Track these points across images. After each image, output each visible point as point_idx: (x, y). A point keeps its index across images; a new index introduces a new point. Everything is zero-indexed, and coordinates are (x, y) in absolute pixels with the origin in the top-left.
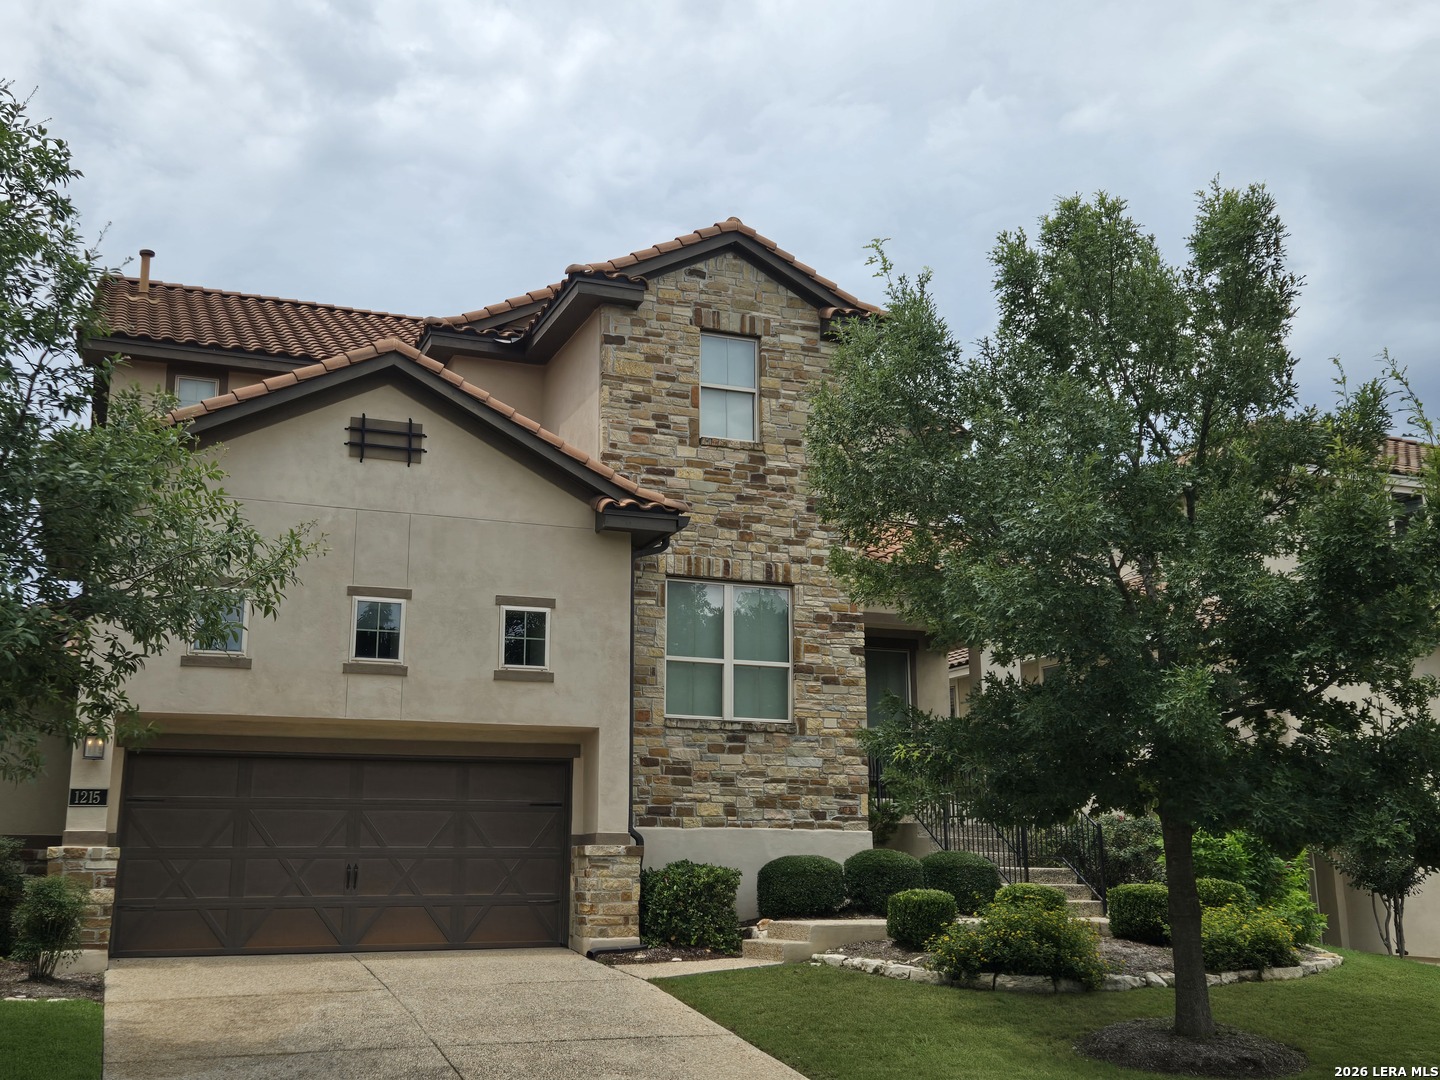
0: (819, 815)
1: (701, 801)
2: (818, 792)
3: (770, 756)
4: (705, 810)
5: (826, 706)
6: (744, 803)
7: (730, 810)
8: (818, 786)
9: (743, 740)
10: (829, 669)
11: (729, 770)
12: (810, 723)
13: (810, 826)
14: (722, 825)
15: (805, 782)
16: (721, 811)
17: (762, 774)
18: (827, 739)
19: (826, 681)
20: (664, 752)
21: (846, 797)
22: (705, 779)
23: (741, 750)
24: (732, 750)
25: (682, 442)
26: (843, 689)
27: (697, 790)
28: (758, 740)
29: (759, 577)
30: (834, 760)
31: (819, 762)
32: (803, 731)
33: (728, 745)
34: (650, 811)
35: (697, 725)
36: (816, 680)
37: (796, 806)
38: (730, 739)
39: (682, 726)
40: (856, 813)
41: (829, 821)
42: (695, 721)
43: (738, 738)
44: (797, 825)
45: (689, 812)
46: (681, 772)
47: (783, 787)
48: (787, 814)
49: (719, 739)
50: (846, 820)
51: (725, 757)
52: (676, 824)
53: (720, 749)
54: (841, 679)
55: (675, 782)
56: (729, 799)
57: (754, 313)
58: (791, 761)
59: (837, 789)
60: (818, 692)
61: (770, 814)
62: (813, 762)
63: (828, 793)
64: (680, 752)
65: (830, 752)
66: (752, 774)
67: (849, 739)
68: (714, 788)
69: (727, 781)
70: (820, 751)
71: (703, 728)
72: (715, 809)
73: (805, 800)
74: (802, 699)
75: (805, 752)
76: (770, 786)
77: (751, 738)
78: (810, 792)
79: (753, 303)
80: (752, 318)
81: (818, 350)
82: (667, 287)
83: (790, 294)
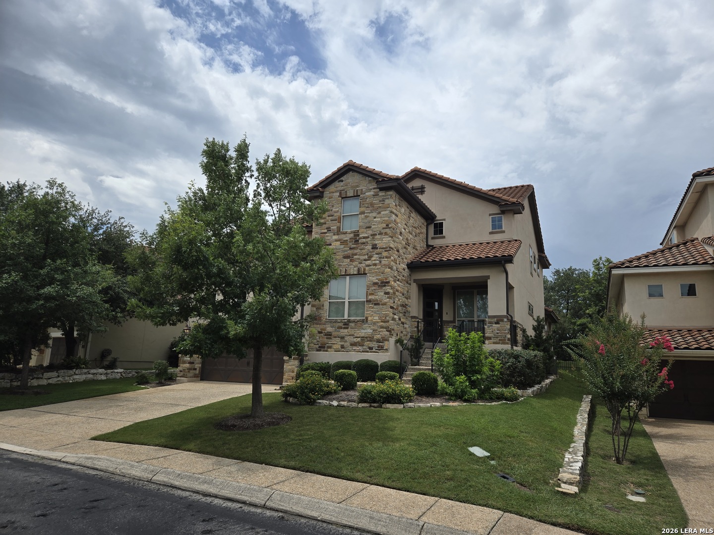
0: (371, 348)
1: (334, 344)
2: (371, 341)
3: (356, 329)
4: (335, 347)
5: (375, 313)
6: (347, 344)
7: (342, 347)
8: (371, 339)
9: (348, 325)
10: (377, 300)
11: (342, 335)
12: (370, 318)
13: (367, 352)
14: (340, 351)
15: (367, 338)
16: (340, 347)
17: (353, 335)
18: (375, 323)
19: (375, 304)
20: (325, 330)
21: (380, 342)
22: (336, 337)
23: (347, 328)
24: (344, 328)
25: (334, 235)
26: (381, 306)
27: (333, 341)
28: (352, 325)
29: (355, 273)
30: (376, 330)
31: (371, 331)
32: (367, 321)
33: (343, 326)
34: (319, 347)
35: (334, 321)
36: (372, 304)
37: (363, 345)
38: (344, 325)
39: (331, 322)
40: (383, 348)
41: (374, 350)
42: (333, 319)
43: (346, 324)
44: (363, 352)
45: (330, 347)
46: (329, 335)
47: (359, 339)
48: (360, 348)
49: (341, 325)
50: (380, 350)
51: (342, 330)
52: (327, 351)
53: (341, 328)
54: (380, 303)
55: (327, 338)
56: (342, 343)
57: (357, 188)
58: (363, 331)
59: (377, 340)
60: (372, 308)
61: (355, 348)
62: (369, 331)
63: (374, 341)
64: (329, 329)
65: (375, 327)
66: (350, 335)
67: (382, 323)
68: (338, 340)
69: (342, 338)
70: (372, 327)
71: (336, 322)
72: (338, 346)
73: (366, 343)
74: (367, 311)
75: (367, 328)
76: (355, 339)
77: (350, 324)
78: (368, 341)
79: (357, 186)
80: (357, 190)
81: (378, 195)
82: (332, 188)
83: (370, 179)
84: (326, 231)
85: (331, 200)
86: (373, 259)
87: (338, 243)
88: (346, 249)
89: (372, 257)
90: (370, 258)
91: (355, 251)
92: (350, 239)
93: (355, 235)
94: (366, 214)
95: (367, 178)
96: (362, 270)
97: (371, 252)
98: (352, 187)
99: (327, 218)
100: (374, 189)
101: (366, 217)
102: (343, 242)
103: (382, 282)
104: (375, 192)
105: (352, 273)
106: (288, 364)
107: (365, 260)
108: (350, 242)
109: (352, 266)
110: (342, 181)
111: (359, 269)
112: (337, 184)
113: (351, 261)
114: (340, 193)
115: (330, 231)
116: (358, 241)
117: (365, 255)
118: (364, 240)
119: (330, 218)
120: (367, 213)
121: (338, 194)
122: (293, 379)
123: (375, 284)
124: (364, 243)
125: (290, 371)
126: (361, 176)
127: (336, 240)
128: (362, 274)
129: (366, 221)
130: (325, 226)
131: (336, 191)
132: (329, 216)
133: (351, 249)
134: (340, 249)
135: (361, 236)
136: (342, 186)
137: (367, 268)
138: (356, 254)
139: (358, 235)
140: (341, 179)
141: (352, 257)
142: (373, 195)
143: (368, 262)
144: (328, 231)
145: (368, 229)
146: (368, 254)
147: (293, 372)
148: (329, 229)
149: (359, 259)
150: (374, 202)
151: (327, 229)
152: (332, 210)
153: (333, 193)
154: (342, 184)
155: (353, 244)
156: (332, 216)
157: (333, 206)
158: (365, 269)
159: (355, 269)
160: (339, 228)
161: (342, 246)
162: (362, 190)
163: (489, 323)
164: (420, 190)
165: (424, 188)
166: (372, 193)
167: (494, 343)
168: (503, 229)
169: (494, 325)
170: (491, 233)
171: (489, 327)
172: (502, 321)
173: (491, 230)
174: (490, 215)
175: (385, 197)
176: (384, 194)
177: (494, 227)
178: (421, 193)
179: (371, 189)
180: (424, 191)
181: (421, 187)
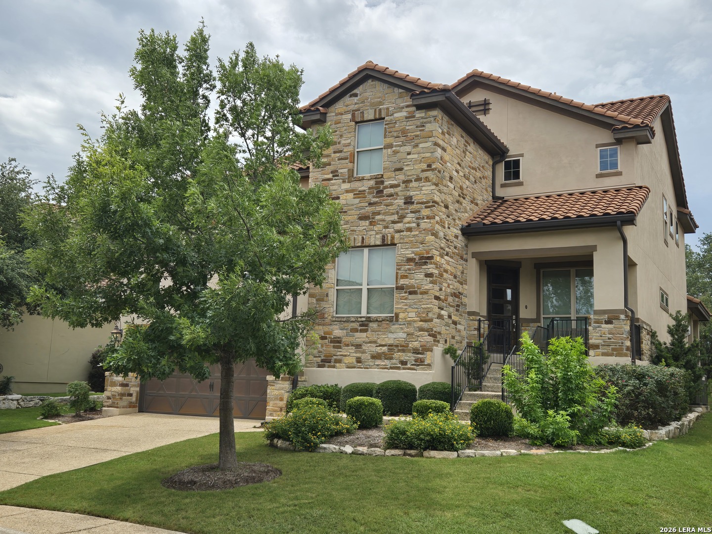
0: (404, 363)
1: (345, 356)
2: (403, 351)
3: (380, 333)
4: (347, 360)
5: (410, 306)
6: (366, 357)
7: (359, 360)
8: (403, 348)
9: (367, 325)
10: (413, 287)
11: (359, 341)
12: (401, 316)
13: (398, 368)
14: (354, 367)
15: (397, 346)
16: (354, 360)
17: (375, 342)
18: (409, 323)
19: (411, 293)
20: (330, 333)
21: (418, 354)
22: (348, 345)
23: (366, 331)
24: (361, 331)
25: (344, 182)
26: (420, 296)
27: (344, 351)
28: (374, 325)
29: (379, 242)
30: (412, 334)
31: (405, 335)
32: (397, 320)
33: (360, 328)
34: (322, 361)
35: (345, 320)
36: (405, 293)
37: (391, 358)
38: (361, 325)
39: (340, 321)
40: (424, 362)
41: (409, 366)
42: (344, 317)
43: (365, 324)
44: (391, 368)
45: (339, 361)
46: (337, 342)
47: (385, 349)
48: (387, 362)
49: (356, 325)
50: (418, 365)
51: (358, 334)
52: (334, 367)
53: (355, 330)
54: (418, 291)
55: (334, 347)
56: (358, 355)
57: (381, 107)
58: (390, 335)
59: (414, 349)
60: (406, 299)
61: (378, 362)
62: (401, 335)
63: (409, 351)
64: (337, 332)
65: (411, 330)
66: (370, 342)
67: (421, 323)
68: (352, 349)
69: (358, 346)
70: (406, 330)
71: (348, 320)
72: (351, 360)
73: (396, 355)
74: (398, 303)
75: (398, 331)
76: (379, 348)
77: (371, 324)
78: (399, 351)
79: (380, 102)
80: (380, 110)
81: (414, 117)
82: (339, 106)
83: (401, 91)
84: (330, 176)
85: (338, 125)
86: (406, 220)
87: (351, 195)
88: (362, 204)
89: (405, 217)
90: (402, 218)
91: (378, 208)
92: (370, 188)
93: (377, 183)
94: (394, 149)
95: (396, 89)
96: (389, 238)
97: (402, 209)
98: (372, 105)
99: (333, 155)
100: (408, 106)
101: (395, 152)
102: (359, 194)
103: (421, 258)
104: (409, 112)
105: (372, 244)
106: (273, 387)
107: (394, 222)
108: (369, 193)
109: (373, 233)
110: (356, 95)
111: (383, 237)
112: (347, 100)
113: (371, 224)
114: (353, 115)
115: (338, 176)
116: (382, 191)
117: (393, 214)
118: (392, 190)
119: (338, 155)
120: (396, 146)
121: (349, 116)
122: (281, 410)
123: (410, 260)
124: (391, 195)
125: (276, 399)
126: (386, 86)
127: (347, 191)
128: (388, 245)
129: (395, 159)
130: (329, 169)
131: (346, 112)
132: (335, 152)
133: (370, 204)
134: (353, 205)
135: (386, 183)
136: (356, 104)
137: (397, 236)
138: (379, 213)
139: (382, 182)
140: (355, 91)
141: (373, 218)
142: (407, 118)
143: (399, 226)
144: (333, 176)
145: (397, 173)
146: (397, 213)
147: (281, 399)
148: (335, 173)
149: (383, 220)
150: (407, 128)
151: (332, 172)
152: (339, 143)
153: (342, 114)
154: (355, 99)
155: (374, 197)
156: (341, 152)
157: (341, 136)
158: (393, 238)
159: (378, 236)
160: (351, 171)
161: (357, 201)
162: (388, 109)
163: (595, 322)
164: (482, 108)
165: (489, 104)
166: (404, 114)
167: (604, 354)
168: (619, 169)
169: (604, 326)
170: (599, 176)
171: (595, 328)
172: (618, 318)
173: (598, 171)
174: (597, 146)
175: (425, 120)
176: (423, 115)
177: (603, 166)
178: (483, 112)
179: (403, 108)
180: (489, 109)
181: (483, 103)
